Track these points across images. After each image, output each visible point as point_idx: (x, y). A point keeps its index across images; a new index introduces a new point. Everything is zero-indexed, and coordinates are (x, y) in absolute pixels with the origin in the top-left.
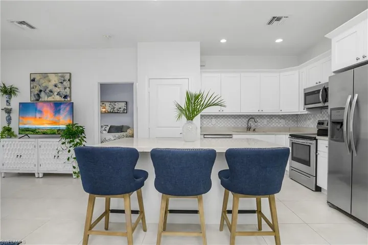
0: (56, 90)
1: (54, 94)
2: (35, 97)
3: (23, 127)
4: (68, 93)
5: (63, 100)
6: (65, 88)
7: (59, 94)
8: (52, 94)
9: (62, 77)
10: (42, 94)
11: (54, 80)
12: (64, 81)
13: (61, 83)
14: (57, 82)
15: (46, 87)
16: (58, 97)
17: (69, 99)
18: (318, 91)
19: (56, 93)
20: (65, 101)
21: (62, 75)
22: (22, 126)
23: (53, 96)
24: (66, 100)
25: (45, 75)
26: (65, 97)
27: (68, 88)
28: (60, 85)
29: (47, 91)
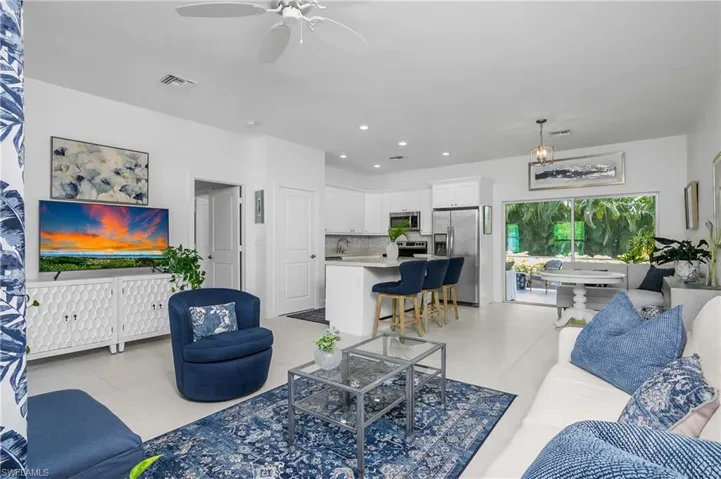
0: (118, 181)
1: (112, 188)
2: (64, 190)
3: (50, 254)
4: (144, 191)
5: (134, 201)
6: (138, 180)
7: (123, 189)
8: (108, 187)
9: (134, 158)
10: (84, 187)
11: (115, 161)
12: (136, 166)
13: (130, 169)
14: (120, 166)
15: (94, 174)
16: (123, 194)
17: (145, 200)
18: (408, 217)
19: (117, 188)
20: (137, 204)
21: (134, 155)
22: (46, 252)
23: (111, 192)
24: (140, 202)
25: (93, 148)
26: (139, 196)
27: (143, 181)
28: (127, 173)
29: (98, 180)
